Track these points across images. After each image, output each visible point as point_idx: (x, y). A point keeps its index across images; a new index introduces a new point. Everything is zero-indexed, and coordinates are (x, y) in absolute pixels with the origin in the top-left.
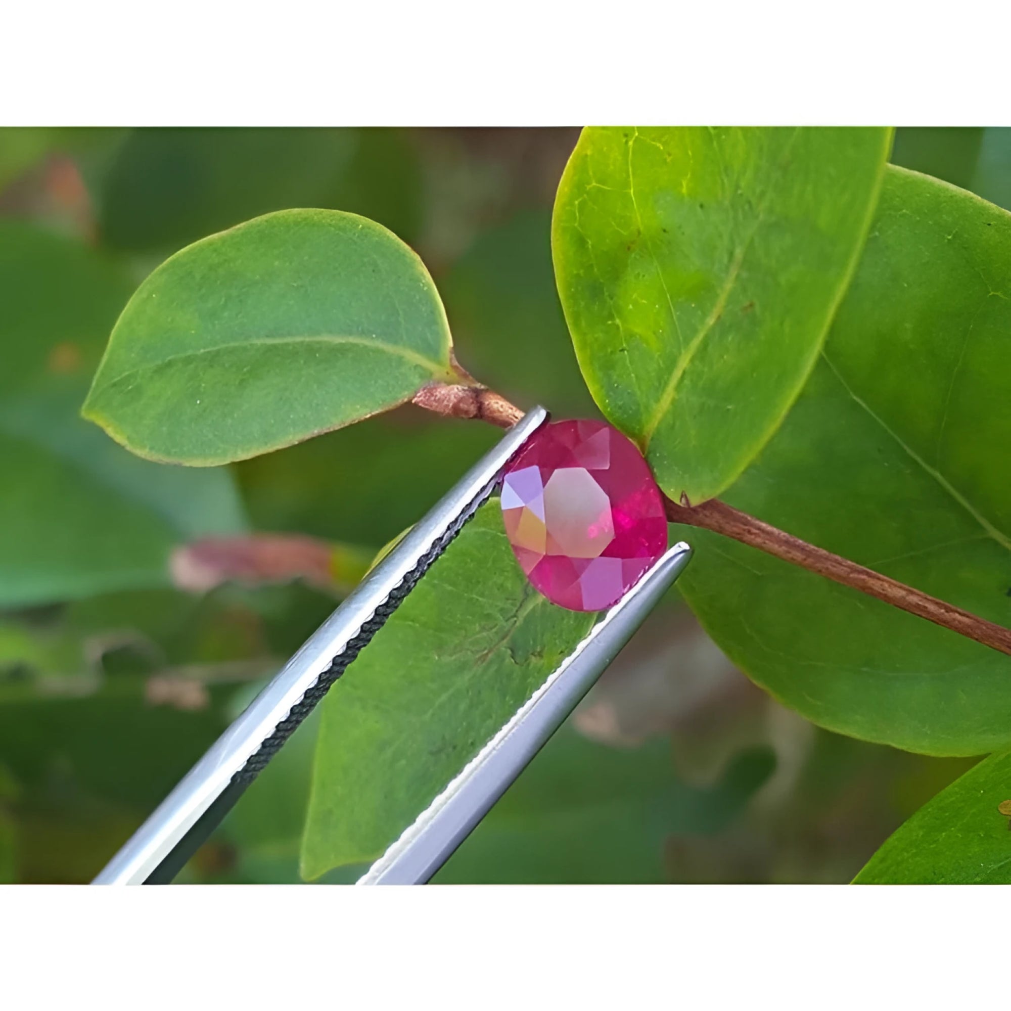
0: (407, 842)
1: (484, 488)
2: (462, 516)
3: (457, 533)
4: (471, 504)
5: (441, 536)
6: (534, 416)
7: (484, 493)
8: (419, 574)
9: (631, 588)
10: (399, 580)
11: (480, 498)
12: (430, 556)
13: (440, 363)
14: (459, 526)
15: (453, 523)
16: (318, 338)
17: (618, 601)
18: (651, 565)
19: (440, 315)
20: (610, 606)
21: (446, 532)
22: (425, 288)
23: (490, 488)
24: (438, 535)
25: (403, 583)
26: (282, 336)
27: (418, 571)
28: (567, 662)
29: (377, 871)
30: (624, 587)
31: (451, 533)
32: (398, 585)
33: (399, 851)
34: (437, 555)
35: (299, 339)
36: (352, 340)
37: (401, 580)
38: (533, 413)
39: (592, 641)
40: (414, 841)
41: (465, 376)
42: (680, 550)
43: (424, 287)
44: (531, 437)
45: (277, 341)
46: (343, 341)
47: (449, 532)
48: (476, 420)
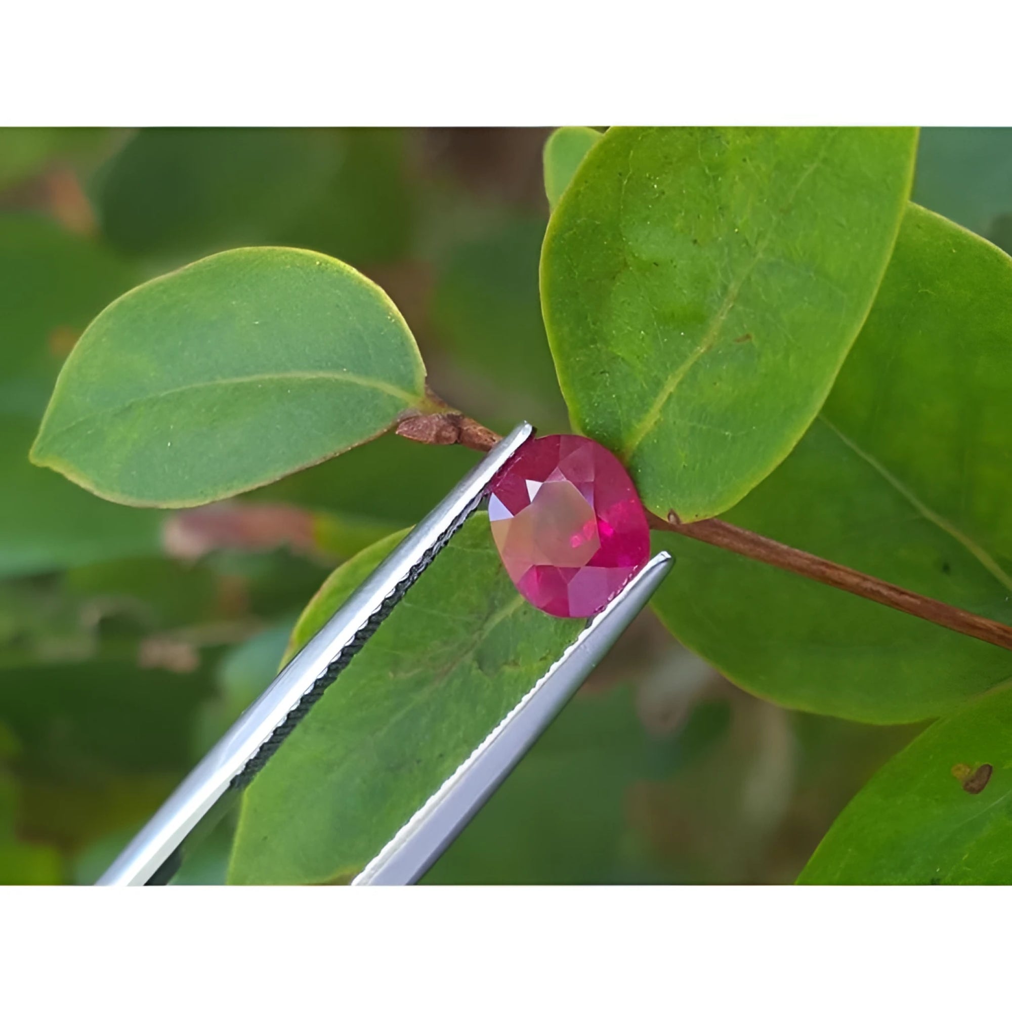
0: (403, 840)
1: (473, 500)
2: (451, 527)
3: (446, 543)
4: (460, 515)
5: (432, 547)
6: (520, 431)
7: (472, 505)
8: (410, 583)
9: (615, 596)
10: (391, 589)
11: (471, 510)
12: (421, 565)
13: (414, 393)
14: (448, 536)
15: (442, 534)
16: (288, 375)
17: (603, 609)
18: (635, 574)
19: (412, 347)
20: (596, 613)
21: (436, 544)
22: (393, 320)
23: (477, 502)
24: (428, 546)
25: (396, 592)
26: (248, 374)
27: (409, 581)
28: (555, 666)
29: (372, 869)
30: (609, 595)
31: (441, 544)
32: (390, 595)
33: (394, 849)
34: (427, 564)
35: (267, 377)
36: (322, 374)
37: (393, 590)
38: (518, 428)
39: (579, 647)
40: (408, 839)
41: (441, 404)
42: (662, 558)
43: (391, 320)
44: (518, 452)
45: (246, 379)
46: (314, 377)
47: (438, 544)
48: (455, 445)
